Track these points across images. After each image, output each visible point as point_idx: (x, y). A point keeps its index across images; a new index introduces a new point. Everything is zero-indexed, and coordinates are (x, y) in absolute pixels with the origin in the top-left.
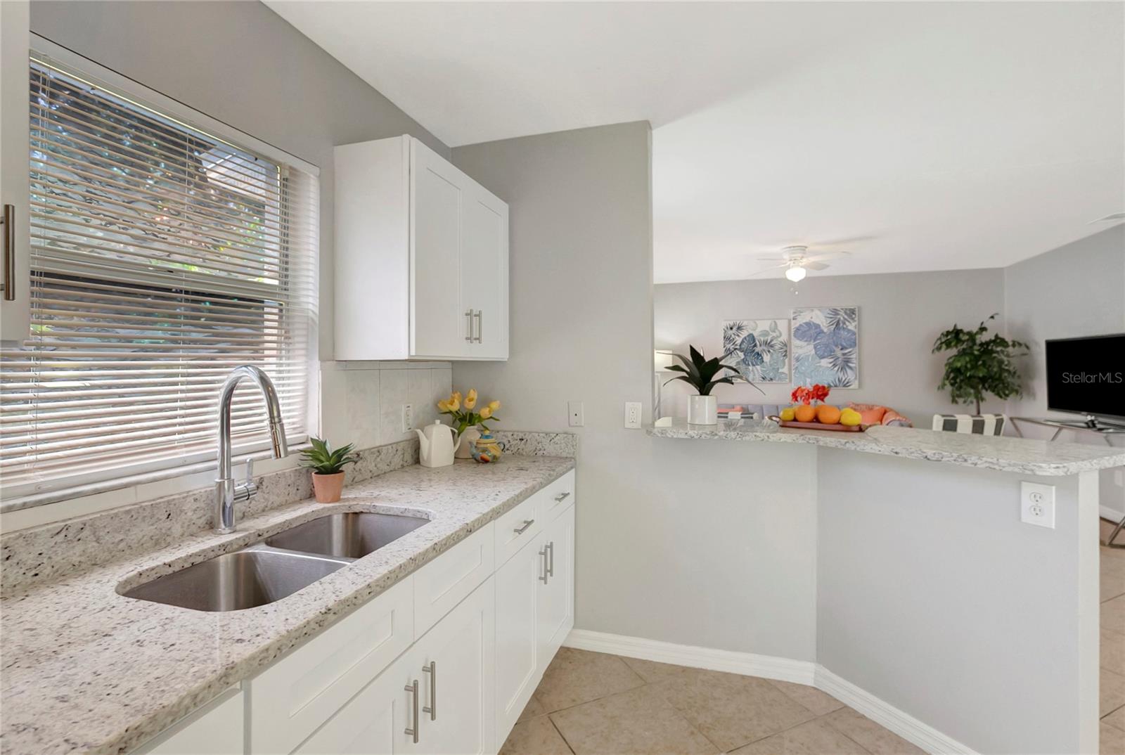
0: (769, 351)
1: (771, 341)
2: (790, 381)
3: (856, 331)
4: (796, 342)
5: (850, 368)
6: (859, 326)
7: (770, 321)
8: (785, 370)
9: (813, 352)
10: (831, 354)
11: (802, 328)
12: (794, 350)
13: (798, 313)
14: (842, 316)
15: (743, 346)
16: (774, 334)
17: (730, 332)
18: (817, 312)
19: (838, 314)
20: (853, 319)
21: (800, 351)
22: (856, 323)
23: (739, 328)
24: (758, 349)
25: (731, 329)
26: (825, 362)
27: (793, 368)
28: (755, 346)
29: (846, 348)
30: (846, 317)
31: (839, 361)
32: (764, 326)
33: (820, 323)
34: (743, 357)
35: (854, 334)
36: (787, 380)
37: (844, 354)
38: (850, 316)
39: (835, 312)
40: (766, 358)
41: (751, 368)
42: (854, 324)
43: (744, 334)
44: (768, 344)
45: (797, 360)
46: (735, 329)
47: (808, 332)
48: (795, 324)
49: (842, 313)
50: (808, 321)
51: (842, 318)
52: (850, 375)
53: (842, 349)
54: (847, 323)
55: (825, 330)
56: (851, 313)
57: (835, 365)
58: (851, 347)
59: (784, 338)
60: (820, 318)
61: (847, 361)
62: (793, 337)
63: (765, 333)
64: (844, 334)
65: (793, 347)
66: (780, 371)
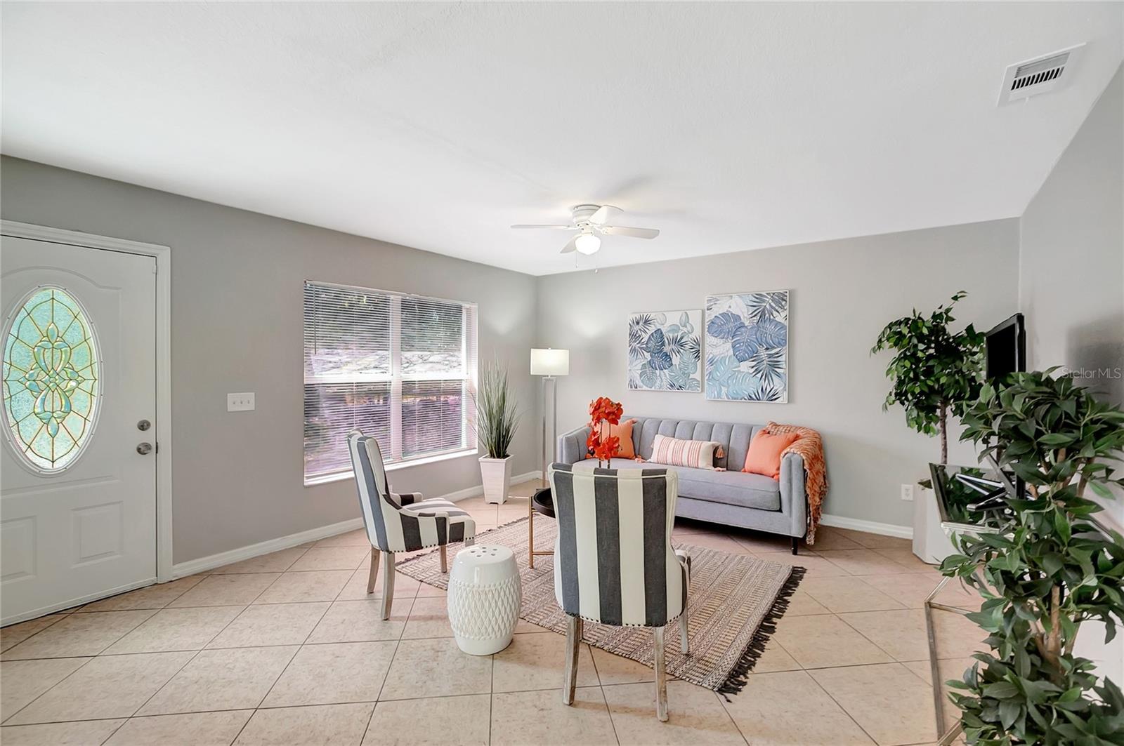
0: (679, 352)
1: (682, 338)
2: (703, 391)
3: (786, 323)
4: (710, 339)
5: (778, 375)
6: (791, 318)
7: (680, 313)
8: (697, 376)
9: (731, 352)
10: (754, 356)
11: (718, 321)
12: (707, 349)
13: (713, 300)
14: (768, 303)
15: (649, 345)
16: (685, 330)
17: (636, 328)
18: (736, 298)
19: (764, 301)
20: (782, 307)
21: (716, 351)
22: (786, 313)
23: (647, 322)
24: (667, 349)
25: (638, 323)
26: (746, 367)
27: (706, 373)
28: (663, 344)
29: (773, 348)
30: (773, 304)
31: (764, 365)
32: (674, 319)
33: (740, 314)
34: (649, 358)
35: (783, 327)
36: (700, 389)
37: (770, 356)
38: (778, 303)
39: (759, 297)
40: (676, 360)
41: (658, 372)
42: (783, 314)
43: (652, 329)
44: (679, 343)
45: (711, 362)
46: (641, 323)
47: (725, 326)
48: (710, 316)
49: (768, 299)
50: (725, 311)
51: (768, 306)
52: (778, 385)
53: (767, 349)
54: (775, 313)
55: (747, 324)
56: (780, 298)
57: (757, 371)
58: (780, 344)
59: (697, 334)
60: (741, 308)
61: (774, 365)
62: (707, 333)
63: (675, 329)
64: (770, 328)
65: (706, 345)
66: (691, 376)
